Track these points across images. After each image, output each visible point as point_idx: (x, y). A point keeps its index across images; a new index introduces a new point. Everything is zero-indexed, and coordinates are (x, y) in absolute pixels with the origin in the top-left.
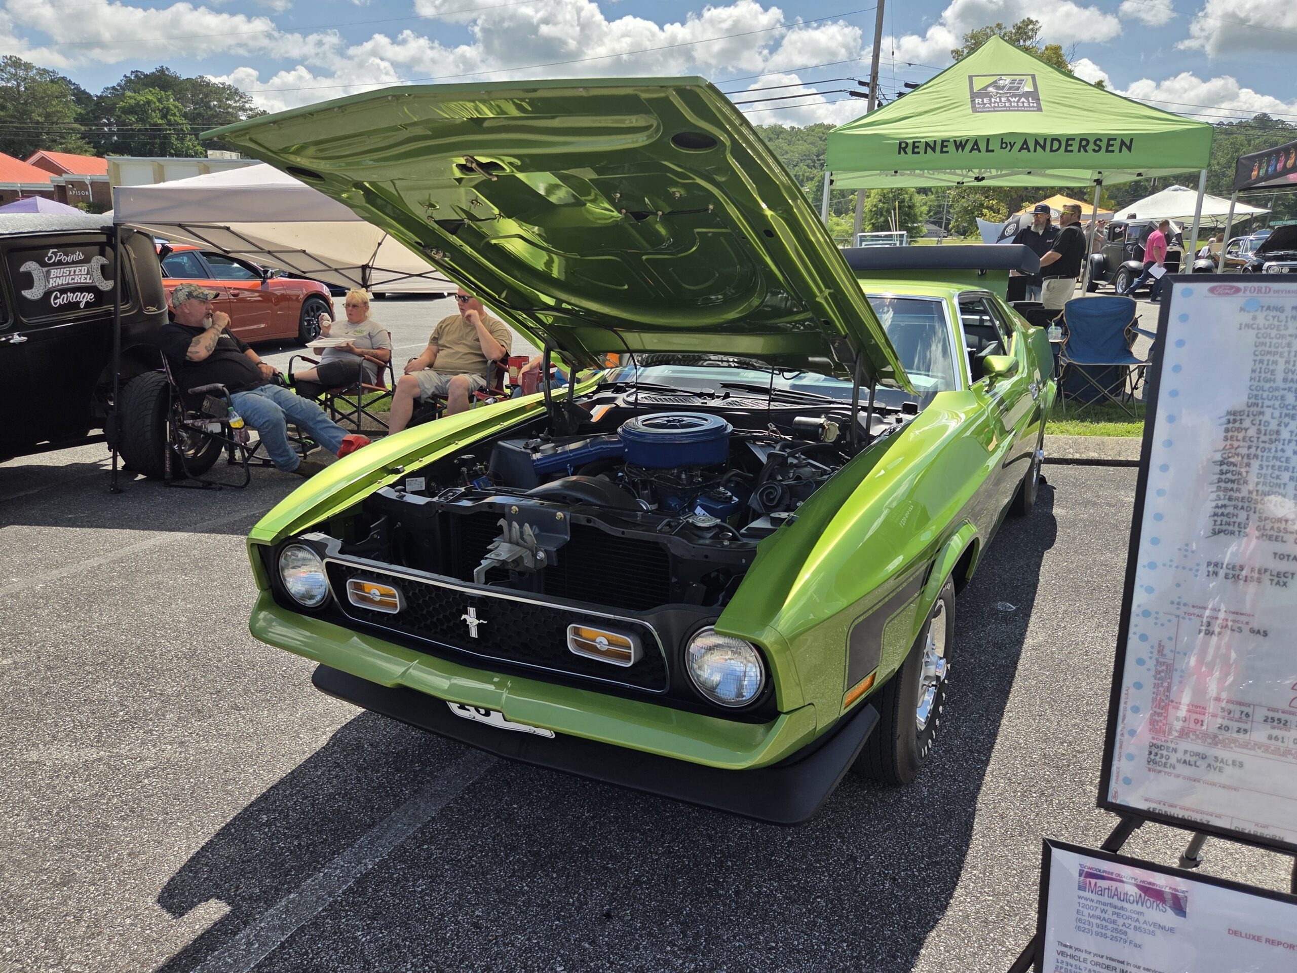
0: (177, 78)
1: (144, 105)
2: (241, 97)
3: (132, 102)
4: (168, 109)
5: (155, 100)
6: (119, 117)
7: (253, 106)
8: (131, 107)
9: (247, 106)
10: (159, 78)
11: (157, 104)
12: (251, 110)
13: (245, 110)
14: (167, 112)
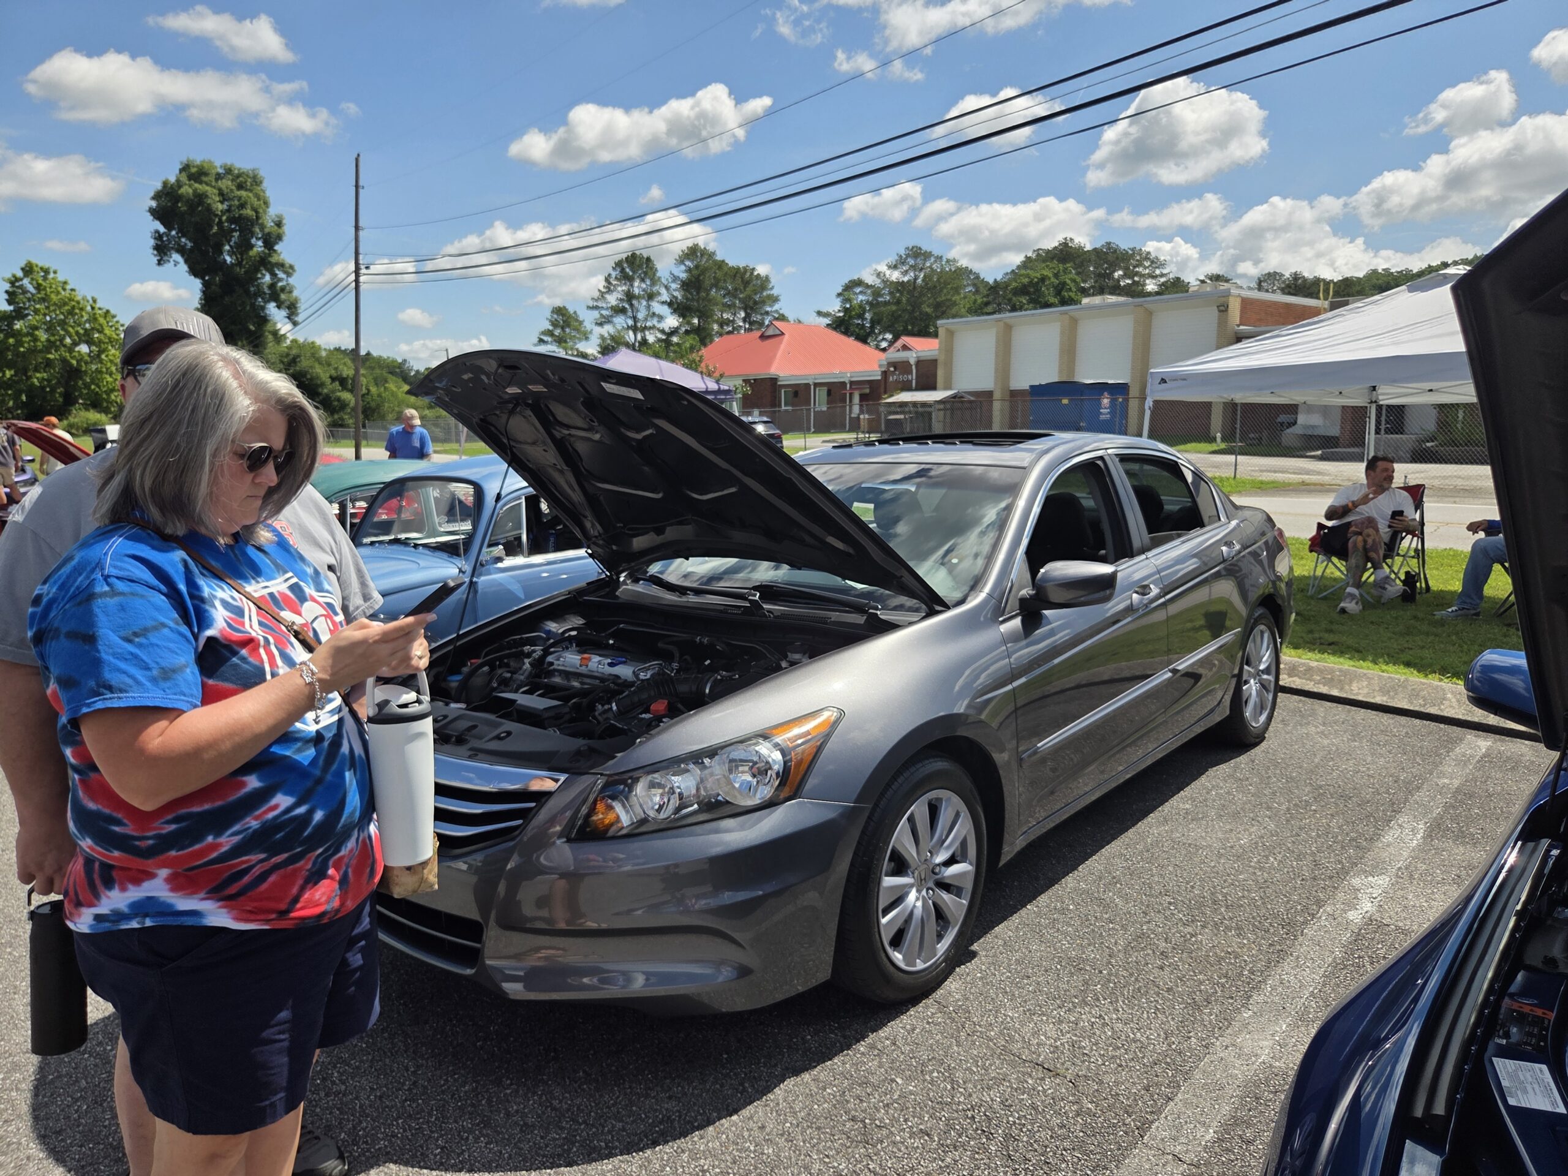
6: (1010, 300)
10: (1061, 251)
13: (1154, 277)
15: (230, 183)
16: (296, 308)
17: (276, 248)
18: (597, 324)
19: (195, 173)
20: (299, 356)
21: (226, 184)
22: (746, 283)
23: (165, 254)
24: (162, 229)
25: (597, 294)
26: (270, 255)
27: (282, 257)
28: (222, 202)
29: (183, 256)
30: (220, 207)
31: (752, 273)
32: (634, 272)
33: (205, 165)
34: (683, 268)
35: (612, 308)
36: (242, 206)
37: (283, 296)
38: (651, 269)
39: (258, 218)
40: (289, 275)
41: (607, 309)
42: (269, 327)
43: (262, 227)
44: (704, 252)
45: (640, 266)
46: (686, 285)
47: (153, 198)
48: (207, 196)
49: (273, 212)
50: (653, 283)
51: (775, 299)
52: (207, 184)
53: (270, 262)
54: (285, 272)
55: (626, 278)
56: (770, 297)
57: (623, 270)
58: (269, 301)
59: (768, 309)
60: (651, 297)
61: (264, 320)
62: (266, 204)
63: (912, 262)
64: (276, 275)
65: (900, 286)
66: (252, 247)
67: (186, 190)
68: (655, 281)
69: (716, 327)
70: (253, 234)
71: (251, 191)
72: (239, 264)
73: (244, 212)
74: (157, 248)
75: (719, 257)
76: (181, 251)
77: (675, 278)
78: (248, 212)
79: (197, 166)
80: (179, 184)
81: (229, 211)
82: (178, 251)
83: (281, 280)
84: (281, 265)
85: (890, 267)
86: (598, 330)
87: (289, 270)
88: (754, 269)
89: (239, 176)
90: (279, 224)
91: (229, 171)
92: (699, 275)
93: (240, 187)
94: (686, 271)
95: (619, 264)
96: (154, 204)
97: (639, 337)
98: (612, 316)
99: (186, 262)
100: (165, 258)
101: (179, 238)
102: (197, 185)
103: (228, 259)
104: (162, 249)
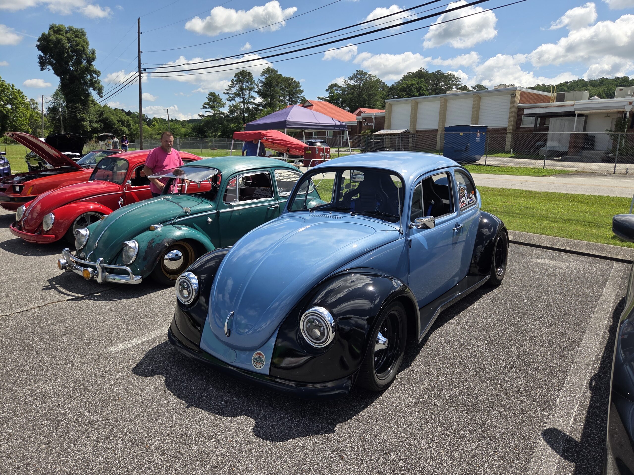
0: (427, 72)
1: (410, 87)
2: (455, 79)
3: (405, 85)
4: (421, 87)
5: (416, 83)
6: (398, 93)
7: (460, 83)
8: (405, 88)
9: (457, 83)
10: (419, 73)
11: (416, 85)
12: (459, 85)
13: (456, 85)
14: (420, 89)
15: (72, 35)
16: (101, 90)
17: (92, 63)
18: (228, 100)
19: (56, 30)
20: (103, 111)
21: (70, 35)
22: (290, 84)
23: (44, 66)
24: (42, 55)
25: (228, 88)
26: (90, 67)
27: (95, 68)
28: (68, 43)
29: (52, 66)
30: (68, 45)
31: (292, 80)
32: (244, 78)
33: (60, 26)
34: (264, 77)
35: (234, 93)
36: (77, 45)
37: (96, 85)
38: (251, 77)
39: (84, 50)
40: (98, 76)
41: (232, 94)
42: (90, 99)
43: (86, 55)
44: (273, 71)
45: (246, 76)
46: (265, 85)
47: (38, 41)
48: (62, 40)
49: (90, 47)
50: (252, 84)
51: (302, 92)
52: (62, 35)
53: (90, 70)
54: (96, 75)
55: (239, 81)
56: (300, 90)
57: (239, 78)
58: (90, 87)
59: (299, 95)
60: (251, 89)
61: (88, 95)
62: (88, 44)
63: (359, 77)
64: (92, 75)
65: (354, 87)
66: (82, 63)
67: (53, 37)
68: (252, 82)
69: (277, 102)
70: (82, 57)
71: (81, 38)
72: (76, 70)
73: (78, 47)
74: (40, 63)
75: (279, 73)
76: (51, 64)
77: (261, 82)
78: (80, 47)
79: (57, 27)
80: (49, 35)
81: (71, 47)
82: (50, 64)
83: (95, 78)
84: (95, 71)
85: (349, 79)
86: (228, 103)
87: (98, 74)
88: (293, 78)
89: (75, 32)
90: (93, 53)
91: (71, 29)
92: (271, 80)
93: (76, 36)
94: (265, 79)
95: (237, 75)
96: (38, 43)
97: (246, 106)
98: (234, 97)
99: (53, 69)
100: (44, 67)
101: (50, 58)
102: (57, 35)
103: (71, 68)
104: (43, 63)
